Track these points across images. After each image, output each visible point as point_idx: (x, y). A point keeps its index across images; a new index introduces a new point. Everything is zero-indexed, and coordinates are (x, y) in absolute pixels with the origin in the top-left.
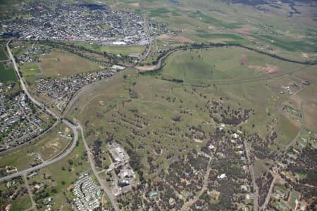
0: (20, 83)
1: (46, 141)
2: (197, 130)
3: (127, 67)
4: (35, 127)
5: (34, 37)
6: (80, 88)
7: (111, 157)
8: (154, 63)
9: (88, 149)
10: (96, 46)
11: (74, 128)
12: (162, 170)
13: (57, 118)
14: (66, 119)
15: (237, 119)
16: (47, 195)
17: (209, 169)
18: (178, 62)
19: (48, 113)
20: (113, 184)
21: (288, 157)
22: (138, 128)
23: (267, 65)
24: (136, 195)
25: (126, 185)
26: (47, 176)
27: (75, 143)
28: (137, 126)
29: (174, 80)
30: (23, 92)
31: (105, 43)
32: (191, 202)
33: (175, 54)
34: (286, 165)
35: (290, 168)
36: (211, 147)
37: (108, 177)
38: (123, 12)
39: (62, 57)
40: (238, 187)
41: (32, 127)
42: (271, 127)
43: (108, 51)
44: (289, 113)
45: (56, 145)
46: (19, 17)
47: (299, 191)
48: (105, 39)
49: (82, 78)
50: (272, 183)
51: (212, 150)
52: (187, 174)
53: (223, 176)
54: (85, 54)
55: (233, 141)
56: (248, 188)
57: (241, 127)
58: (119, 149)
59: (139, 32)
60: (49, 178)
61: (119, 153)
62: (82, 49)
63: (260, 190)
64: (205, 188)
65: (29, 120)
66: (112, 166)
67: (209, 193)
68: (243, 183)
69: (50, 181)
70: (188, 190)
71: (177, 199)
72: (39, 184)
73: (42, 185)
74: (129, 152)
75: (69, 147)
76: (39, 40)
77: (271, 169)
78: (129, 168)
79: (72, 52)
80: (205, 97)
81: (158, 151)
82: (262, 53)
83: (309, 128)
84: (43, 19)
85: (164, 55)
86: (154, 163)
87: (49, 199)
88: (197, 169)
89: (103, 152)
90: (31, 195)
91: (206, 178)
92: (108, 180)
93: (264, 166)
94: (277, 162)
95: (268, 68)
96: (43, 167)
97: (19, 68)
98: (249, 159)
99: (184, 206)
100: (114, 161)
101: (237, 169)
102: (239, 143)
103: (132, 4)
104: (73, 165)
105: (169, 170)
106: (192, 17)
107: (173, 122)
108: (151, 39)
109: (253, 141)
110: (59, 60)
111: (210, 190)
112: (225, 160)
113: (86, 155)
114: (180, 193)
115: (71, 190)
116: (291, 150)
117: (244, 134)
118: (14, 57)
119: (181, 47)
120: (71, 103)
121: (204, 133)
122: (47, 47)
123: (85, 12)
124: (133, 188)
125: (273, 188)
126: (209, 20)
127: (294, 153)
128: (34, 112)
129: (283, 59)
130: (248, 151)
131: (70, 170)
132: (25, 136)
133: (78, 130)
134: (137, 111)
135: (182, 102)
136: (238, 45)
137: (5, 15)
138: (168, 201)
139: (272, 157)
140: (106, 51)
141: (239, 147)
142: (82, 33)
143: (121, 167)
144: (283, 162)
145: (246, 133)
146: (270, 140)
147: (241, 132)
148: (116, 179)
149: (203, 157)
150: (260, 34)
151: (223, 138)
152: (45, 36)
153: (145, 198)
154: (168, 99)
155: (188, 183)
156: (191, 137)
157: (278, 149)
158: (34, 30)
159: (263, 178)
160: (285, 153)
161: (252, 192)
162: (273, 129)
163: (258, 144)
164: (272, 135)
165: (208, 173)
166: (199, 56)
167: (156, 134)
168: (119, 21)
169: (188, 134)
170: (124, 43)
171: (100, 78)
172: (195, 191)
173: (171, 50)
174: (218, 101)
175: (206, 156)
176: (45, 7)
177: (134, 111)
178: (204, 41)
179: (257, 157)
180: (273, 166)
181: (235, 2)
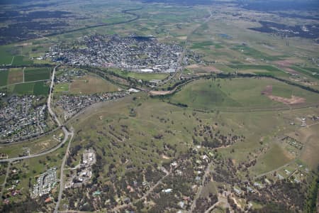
0: (48, 97)
1: (41, 141)
2: (171, 148)
3: (141, 91)
5: (78, 63)
6: (90, 104)
7: (82, 159)
8: (169, 89)
10: (126, 72)
12: (117, 177)
13: (60, 125)
14: (65, 127)
15: (219, 144)
16: (17, 179)
17: (160, 182)
18: (193, 89)
19: (55, 121)
20: (70, 179)
21: (253, 185)
22: (119, 141)
23: (293, 96)
24: (82, 191)
25: (79, 182)
26: (26, 165)
27: (61, 145)
28: (119, 138)
29: (179, 104)
30: (46, 104)
31: (135, 70)
32: (125, 205)
33: (195, 82)
34: (244, 192)
35: (248, 197)
36: (175, 164)
37: (69, 173)
38: (167, 44)
39: (91, 80)
40: (176, 203)
41: (38, 129)
42: (255, 155)
43: (132, 76)
44: (286, 144)
45: (46, 144)
46: (76, 47)
48: (136, 66)
49: (97, 96)
50: (214, 205)
51: (173, 167)
52: (135, 183)
53: (169, 190)
54: (110, 78)
56: (185, 205)
57: (216, 151)
58: (91, 154)
59: (172, 61)
61: (90, 157)
62: (113, 74)
63: (196, 209)
64: (144, 197)
65: (38, 124)
66: (78, 166)
67: (145, 202)
68: (183, 200)
69: (25, 169)
70: (128, 196)
71: (113, 200)
72: (17, 169)
73: (19, 170)
74: (98, 158)
75: (55, 147)
76: (81, 66)
77: (221, 192)
78: (90, 170)
79: (102, 76)
80: (201, 121)
81: (124, 161)
82: (294, 84)
84: (94, 49)
85: (183, 82)
86: (113, 170)
87: (17, 181)
88: (148, 181)
89: (78, 154)
90: (7, 176)
91: (151, 189)
92: (68, 176)
93: (216, 188)
95: (292, 99)
96: (27, 159)
97: (53, 86)
98: (204, 179)
99: (115, 208)
100: (82, 162)
101: (186, 187)
102: (202, 164)
103: (180, 38)
104: (49, 161)
105: (123, 177)
106: (234, 49)
107: (153, 139)
108: (180, 68)
109: (221, 164)
110: (87, 82)
111: (148, 200)
112: (181, 177)
113: (64, 155)
114: (119, 197)
115: (37, 178)
117: (215, 157)
118: (55, 77)
119: (205, 76)
120: (76, 115)
121: (176, 151)
122: (84, 71)
123: (133, 44)
124: (83, 185)
125: (212, 210)
126: (251, 53)
128: (45, 119)
129: (316, 91)
130: (207, 172)
131: (45, 164)
132: (29, 135)
133: (70, 136)
134: (127, 127)
135: (173, 123)
136: (270, 76)
137: (66, 46)
138: (105, 201)
139: (233, 182)
140: (130, 76)
141: (201, 167)
142: (120, 61)
143: (84, 168)
144: (243, 189)
145: (218, 157)
146: (244, 166)
147: (212, 155)
148: (74, 176)
149: (161, 171)
150: (303, 66)
151: (191, 158)
152: (88, 62)
153: (88, 195)
154: (162, 119)
155: (132, 190)
156: (160, 153)
157: (247, 176)
158: (82, 57)
159: (206, 199)
160: (252, 181)
161: (187, 209)
162: (256, 157)
163: (225, 168)
164: (250, 162)
165: (156, 185)
166: (219, 85)
167: (131, 147)
168: (158, 51)
169: (160, 150)
170: (151, 71)
171: (112, 98)
172: (133, 198)
173: (193, 78)
174: (212, 125)
175: (165, 171)
176: (101, 40)
177: (124, 127)
178: (232, 71)
179: (214, 179)
180: (226, 190)
181: (291, 35)
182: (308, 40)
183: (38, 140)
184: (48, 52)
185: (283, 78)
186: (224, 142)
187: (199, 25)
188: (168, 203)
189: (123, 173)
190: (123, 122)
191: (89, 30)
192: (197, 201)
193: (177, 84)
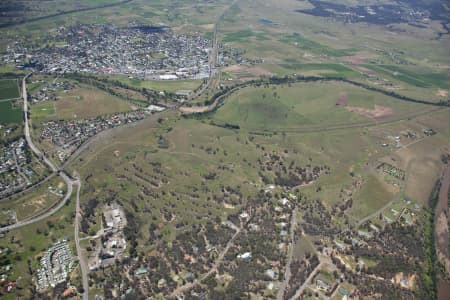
0: (24, 127)
1: (29, 199)
2: (233, 191)
3: (167, 108)
4: (24, 180)
5: (61, 70)
6: (95, 133)
7: (104, 221)
8: (207, 103)
9: (78, 209)
10: (137, 80)
11: (71, 183)
12: (165, 242)
13: (54, 170)
14: (64, 171)
15: (298, 180)
16: (7, 263)
17: (230, 245)
18: (240, 102)
19: (45, 164)
20: (93, 254)
21: (357, 235)
22: (153, 187)
23: (376, 106)
24: (117, 271)
25: (110, 257)
26: (16, 239)
27: (64, 201)
28: (153, 183)
29: (227, 126)
30: (24, 137)
31: (150, 77)
32: (189, 285)
33: (241, 91)
34: (348, 246)
35: (356, 252)
36: (244, 215)
37: (91, 245)
38: (188, 36)
39: (86, 95)
40: (263, 272)
41: (20, 180)
42: (349, 192)
43: (148, 86)
44: (384, 174)
45: (40, 202)
46: (51, 45)
47: (355, 284)
48: (151, 71)
49: (103, 121)
50: (316, 269)
51: (244, 219)
52: (196, 249)
53: (247, 255)
54: (117, 92)
55: (277, 208)
56: (276, 274)
57: (297, 191)
58: (116, 212)
59: (201, 62)
60: (18, 242)
61: (116, 216)
62: (118, 84)
63: (292, 277)
64: (213, 270)
65: (19, 170)
66: (101, 232)
67: (217, 276)
68: (271, 267)
69: (17, 246)
70: (189, 271)
71: (169, 280)
72: (2, 248)
73: (6, 249)
74: (129, 216)
75: (56, 205)
76: (65, 74)
77: (321, 250)
78: (121, 237)
79: (103, 88)
80: (263, 149)
81: (169, 217)
82: (373, 89)
83: (410, 195)
84: (79, 46)
85: (225, 92)
86: (156, 232)
87: (8, 268)
88: (213, 243)
89: (96, 214)
91: (221, 256)
92: (89, 250)
93: (312, 245)
94: (335, 241)
95: (377, 110)
96: (15, 229)
97: (29, 108)
98: (292, 234)
99: (175, 291)
100: (105, 226)
101: (270, 247)
102: (285, 211)
103: (204, 26)
104: (52, 229)
105: (174, 242)
106: (286, 41)
107: (204, 180)
108: (215, 71)
109: (309, 209)
110: (82, 98)
111: (221, 273)
112: (259, 233)
113: (74, 216)
114: (177, 273)
115: (39, 259)
116: (366, 227)
117: (299, 200)
118: (28, 94)
119: (253, 81)
120: (77, 153)
121: (241, 196)
122: (72, 82)
123: (137, 37)
124: (117, 262)
125: (314, 276)
126: (308, 46)
127: (370, 230)
128: (28, 162)
129: (404, 98)
130: (294, 223)
131: (46, 235)
132: (8, 190)
133: (75, 186)
134: (160, 165)
135: (225, 154)
136: (341, 79)
137: (34, 43)
138: (157, 283)
139: (331, 234)
140: (146, 87)
141: (284, 217)
142: (124, 64)
143: (111, 235)
144: (346, 242)
145: (303, 199)
146: (338, 209)
147: (294, 197)
148: (99, 249)
149: (227, 228)
150: (379, 63)
151: (266, 204)
152: (75, 68)
153: (128, 276)
154: (208, 150)
155: (193, 260)
156: (220, 201)
157: (346, 223)
158: (63, 61)
159: (303, 262)
160: (355, 229)
161: (280, 279)
162: (351, 195)
163: (316, 215)
164: (344, 203)
165: (226, 250)
166: (275, 94)
167: (173, 195)
168: (178, 48)
169: (218, 197)
170: (174, 77)
171: (126, 121)
172: (198, 273)
173: (237, 85)
174: (281, 154)
175: (233, 227)
176: (87, 32)
177: (156, 165)
178: (290, 73)
179: (306, 233)
180: (326, 246)
181: (356, 20)
182: (378, 27)
183: (26, 197)
184: (6, 53)
185: (357, 81)
186: (304, 176)
187: (227, 7)
188: (251, 274)
189: (173, 236)
190: (151, 157)
191: (65, 18)
192: (291, 267)
193: (217, 96)
